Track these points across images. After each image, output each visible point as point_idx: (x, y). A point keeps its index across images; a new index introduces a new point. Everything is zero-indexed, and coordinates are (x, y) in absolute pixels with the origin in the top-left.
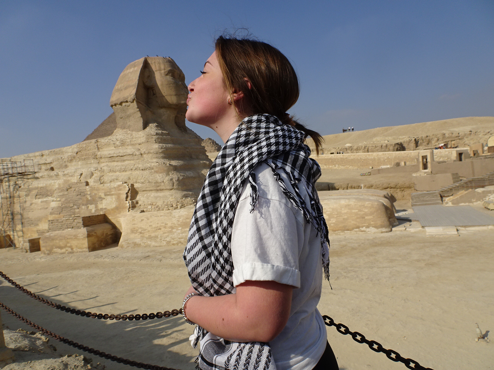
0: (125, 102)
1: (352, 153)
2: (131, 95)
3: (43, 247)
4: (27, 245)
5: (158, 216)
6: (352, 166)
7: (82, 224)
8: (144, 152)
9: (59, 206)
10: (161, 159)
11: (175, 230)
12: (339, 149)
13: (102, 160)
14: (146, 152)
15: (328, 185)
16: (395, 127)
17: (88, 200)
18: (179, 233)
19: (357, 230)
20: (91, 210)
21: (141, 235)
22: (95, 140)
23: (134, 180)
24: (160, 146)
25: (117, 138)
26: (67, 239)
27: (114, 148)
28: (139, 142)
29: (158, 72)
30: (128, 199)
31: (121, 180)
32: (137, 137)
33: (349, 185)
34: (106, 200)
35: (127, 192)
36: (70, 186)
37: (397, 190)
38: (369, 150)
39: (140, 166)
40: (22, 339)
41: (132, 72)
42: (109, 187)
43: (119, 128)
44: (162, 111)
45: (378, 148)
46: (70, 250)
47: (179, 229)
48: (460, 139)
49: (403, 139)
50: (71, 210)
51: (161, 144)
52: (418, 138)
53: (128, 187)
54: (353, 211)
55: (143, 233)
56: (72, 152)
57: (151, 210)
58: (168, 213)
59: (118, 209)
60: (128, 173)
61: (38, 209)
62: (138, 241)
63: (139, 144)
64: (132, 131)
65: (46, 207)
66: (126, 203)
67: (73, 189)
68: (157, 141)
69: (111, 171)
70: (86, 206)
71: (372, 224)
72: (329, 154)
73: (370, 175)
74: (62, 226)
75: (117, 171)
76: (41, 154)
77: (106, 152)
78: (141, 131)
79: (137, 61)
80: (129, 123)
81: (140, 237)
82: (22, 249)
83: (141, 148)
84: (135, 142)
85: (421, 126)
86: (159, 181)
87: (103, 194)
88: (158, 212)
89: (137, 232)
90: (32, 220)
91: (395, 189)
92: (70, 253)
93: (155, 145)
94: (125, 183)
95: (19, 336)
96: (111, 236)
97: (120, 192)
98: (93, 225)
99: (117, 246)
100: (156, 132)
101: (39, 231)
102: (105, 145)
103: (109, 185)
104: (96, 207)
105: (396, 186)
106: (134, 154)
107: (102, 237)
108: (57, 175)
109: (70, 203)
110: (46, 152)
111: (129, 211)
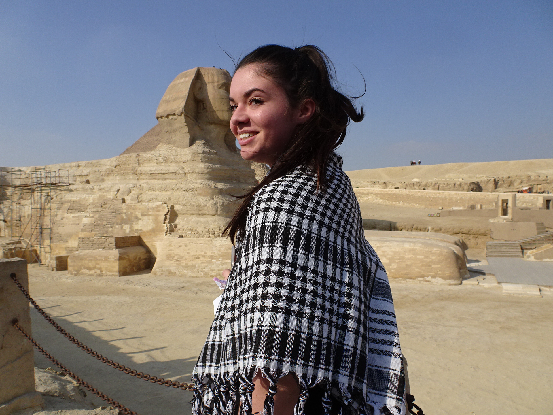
0: (172, 115)
1: (420, 189)
2: (180, 107)
3: (71, 266)
4: (54, 263)
5: (198, 244)
6: (419, 204)
7: (114, 244)
8: (189, 171)
9: (91, 223)
10: (206, 181)
11: (215, 260)
12: (406, 183)
13: (142, 177)
14: (191, 171)
15: (390, 224)
16: (472, 163)
17: (123, 219)
18: (219, 265)
19: (421, 279)
20: (125, 230)
21: (177, 263)
22: (137, 153)
23: (175, 202)
24: (206, 165)
25: (160, 154)
26: (97, 260)
27: (156, 165)
28: (184, 159)
29: (211, 84)
30: (166, 222)
31: (160, 200)
32: (182, 154)
33: (414, 227)
34: (143, 220)
35: (166, 213)
36: (105, 202)
37: (469, 237)
38: (440, 188)
39: (183, 186)
40: (52, 381)
41: (183, 82)
42: (147, 207)
43: (163, 143)
44: (212, 127)
45: (450, 186)
46: (98, 272)
47: (219, 259)
48: (548, 183)
49: (480, 178)
50: (103, 228)
51: (207, 164)
52: (498, 178)
53: (167, 208)
54: (418, 257)
55: (180, 261)
56: (111, 165)
57: (190, 235)
58: (209, 241)
59: (155, 232)
60: (169, 193)
61: (69, 225)
62: (173, 269)
63: (183, 162)
64: (178, 147)
65: (78, 223)
66: (164, 226)
67: (108, 206)
68: (203, 160)
69: (150, 189)
70: (120, 225)
71: (439, 274)
72: (393, 189)
73: (439, 216)
74: (92, 245)
75: (157, 190)
76: (77, 165)
77: (147, 168)
78: (187, 147)
79: (189, 71)
80: (174, 138)
81: (175, 265)
82: (48, 266)
83: (185, 166)
84: (180, 159)
85: (503, 165)
86: (202, 204)
87: (140, 214)
88: (198, 238)
89: (173, 258)
90: (61, 235)
91: (467, 235)
92: (99, 275)
93: (201, 164)
94: (166, 203)
95: (48, 377)
96: (144, 261)
97: (158, 213)
98: (126, 246)
99: (150, 272)
100: (203, 150)
101: (67, 249)
102: (146, 160)
103: (147, 204)
104: (131, 227)
105: (469, 232)
106: (177, 172)
107: (135, 261)
108: (92, 189)
109: (104, 221)
110: (83, 163)
111: (166, 234)
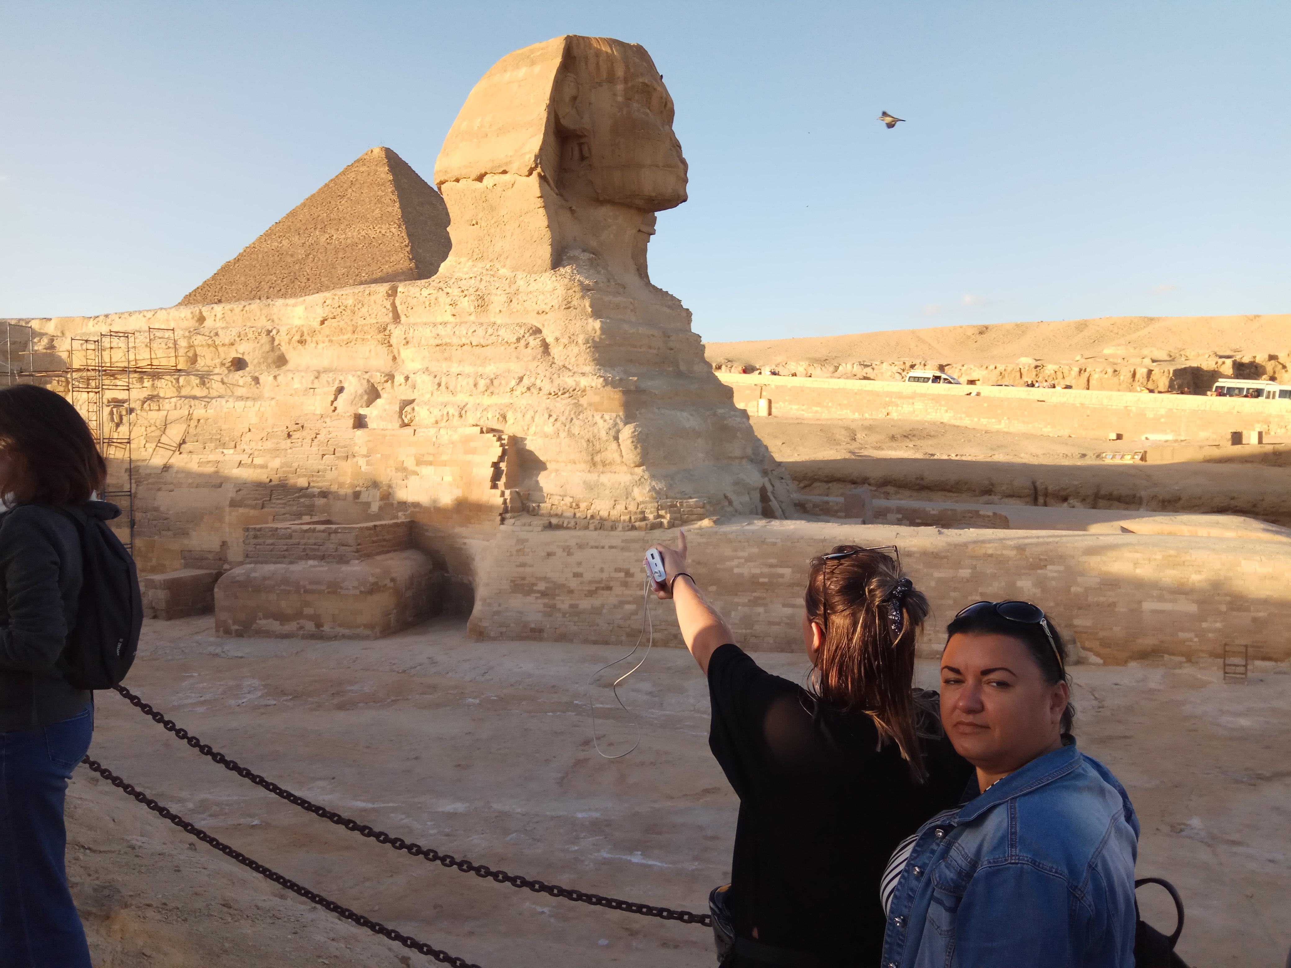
3: (224, 609)
5: (603, 547)
7: (354, 548)
8: (557, 340)
14: (563, 341)
20: (368, 504)
21: (546, 601)
22: (387, 286)
23: (521, 426)
30: (498, 483)
31: (473, 421)
32: (531, 288)
34: (421, 477)
35: (496, 460)
36: (300, 425)
38: (1093, 383)
39: (542, 382)
42: (434, 439)
45: (1122, 377)
50: (299, 497)
53: (498, 443)
55: (553, 597)
56: (306, 318)
60: (498, 401)
62: (534, 618)
66: (493, 495)
67: (308, 434)
69: (438, 389)
74: (287, 550)
75: (461, 392)
77: (423, 327)
81: (541, 606)
83: (544, 325)
84: (526, 305)
86: (604, 435)
87: (413, 458)
88: (601, 532)
89: (531, 589)
90: (166, 516)
92: (313, 636)
94: (491, 431)
102: (418, 306)
103: (432, 431)
104: (385, 496)
106: (523, 342)
110: (217, 310)
111: (503, 520)
